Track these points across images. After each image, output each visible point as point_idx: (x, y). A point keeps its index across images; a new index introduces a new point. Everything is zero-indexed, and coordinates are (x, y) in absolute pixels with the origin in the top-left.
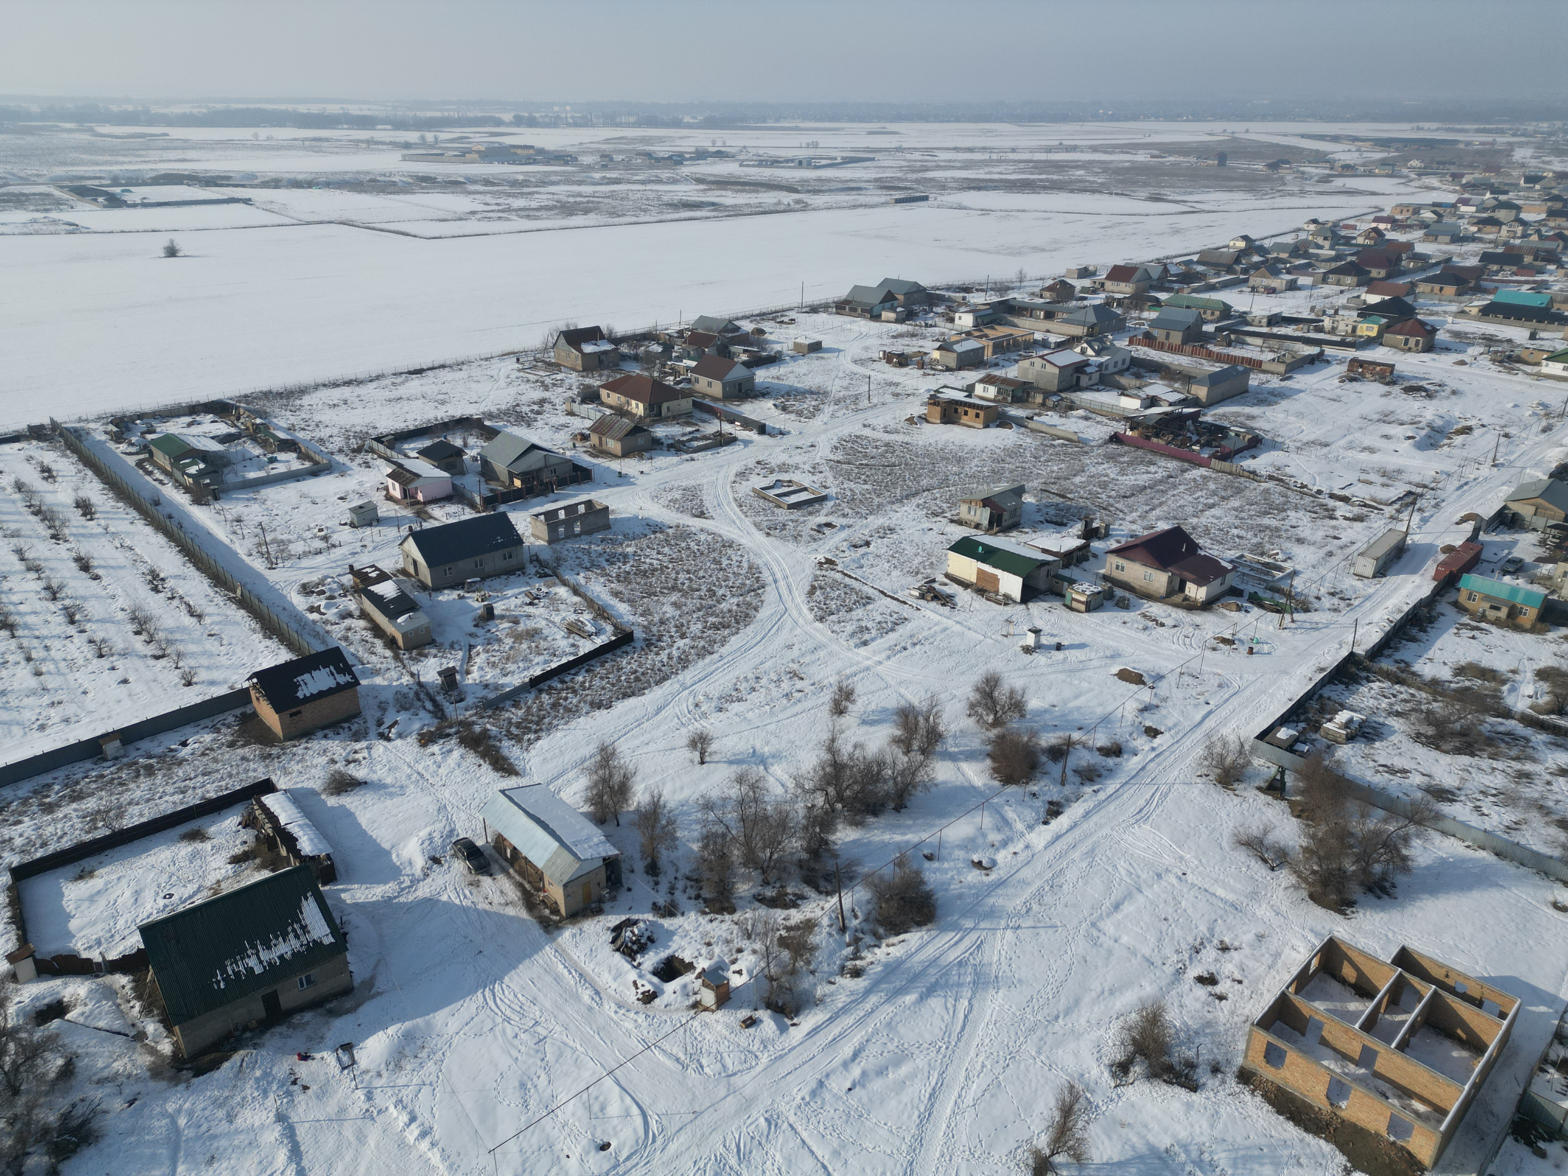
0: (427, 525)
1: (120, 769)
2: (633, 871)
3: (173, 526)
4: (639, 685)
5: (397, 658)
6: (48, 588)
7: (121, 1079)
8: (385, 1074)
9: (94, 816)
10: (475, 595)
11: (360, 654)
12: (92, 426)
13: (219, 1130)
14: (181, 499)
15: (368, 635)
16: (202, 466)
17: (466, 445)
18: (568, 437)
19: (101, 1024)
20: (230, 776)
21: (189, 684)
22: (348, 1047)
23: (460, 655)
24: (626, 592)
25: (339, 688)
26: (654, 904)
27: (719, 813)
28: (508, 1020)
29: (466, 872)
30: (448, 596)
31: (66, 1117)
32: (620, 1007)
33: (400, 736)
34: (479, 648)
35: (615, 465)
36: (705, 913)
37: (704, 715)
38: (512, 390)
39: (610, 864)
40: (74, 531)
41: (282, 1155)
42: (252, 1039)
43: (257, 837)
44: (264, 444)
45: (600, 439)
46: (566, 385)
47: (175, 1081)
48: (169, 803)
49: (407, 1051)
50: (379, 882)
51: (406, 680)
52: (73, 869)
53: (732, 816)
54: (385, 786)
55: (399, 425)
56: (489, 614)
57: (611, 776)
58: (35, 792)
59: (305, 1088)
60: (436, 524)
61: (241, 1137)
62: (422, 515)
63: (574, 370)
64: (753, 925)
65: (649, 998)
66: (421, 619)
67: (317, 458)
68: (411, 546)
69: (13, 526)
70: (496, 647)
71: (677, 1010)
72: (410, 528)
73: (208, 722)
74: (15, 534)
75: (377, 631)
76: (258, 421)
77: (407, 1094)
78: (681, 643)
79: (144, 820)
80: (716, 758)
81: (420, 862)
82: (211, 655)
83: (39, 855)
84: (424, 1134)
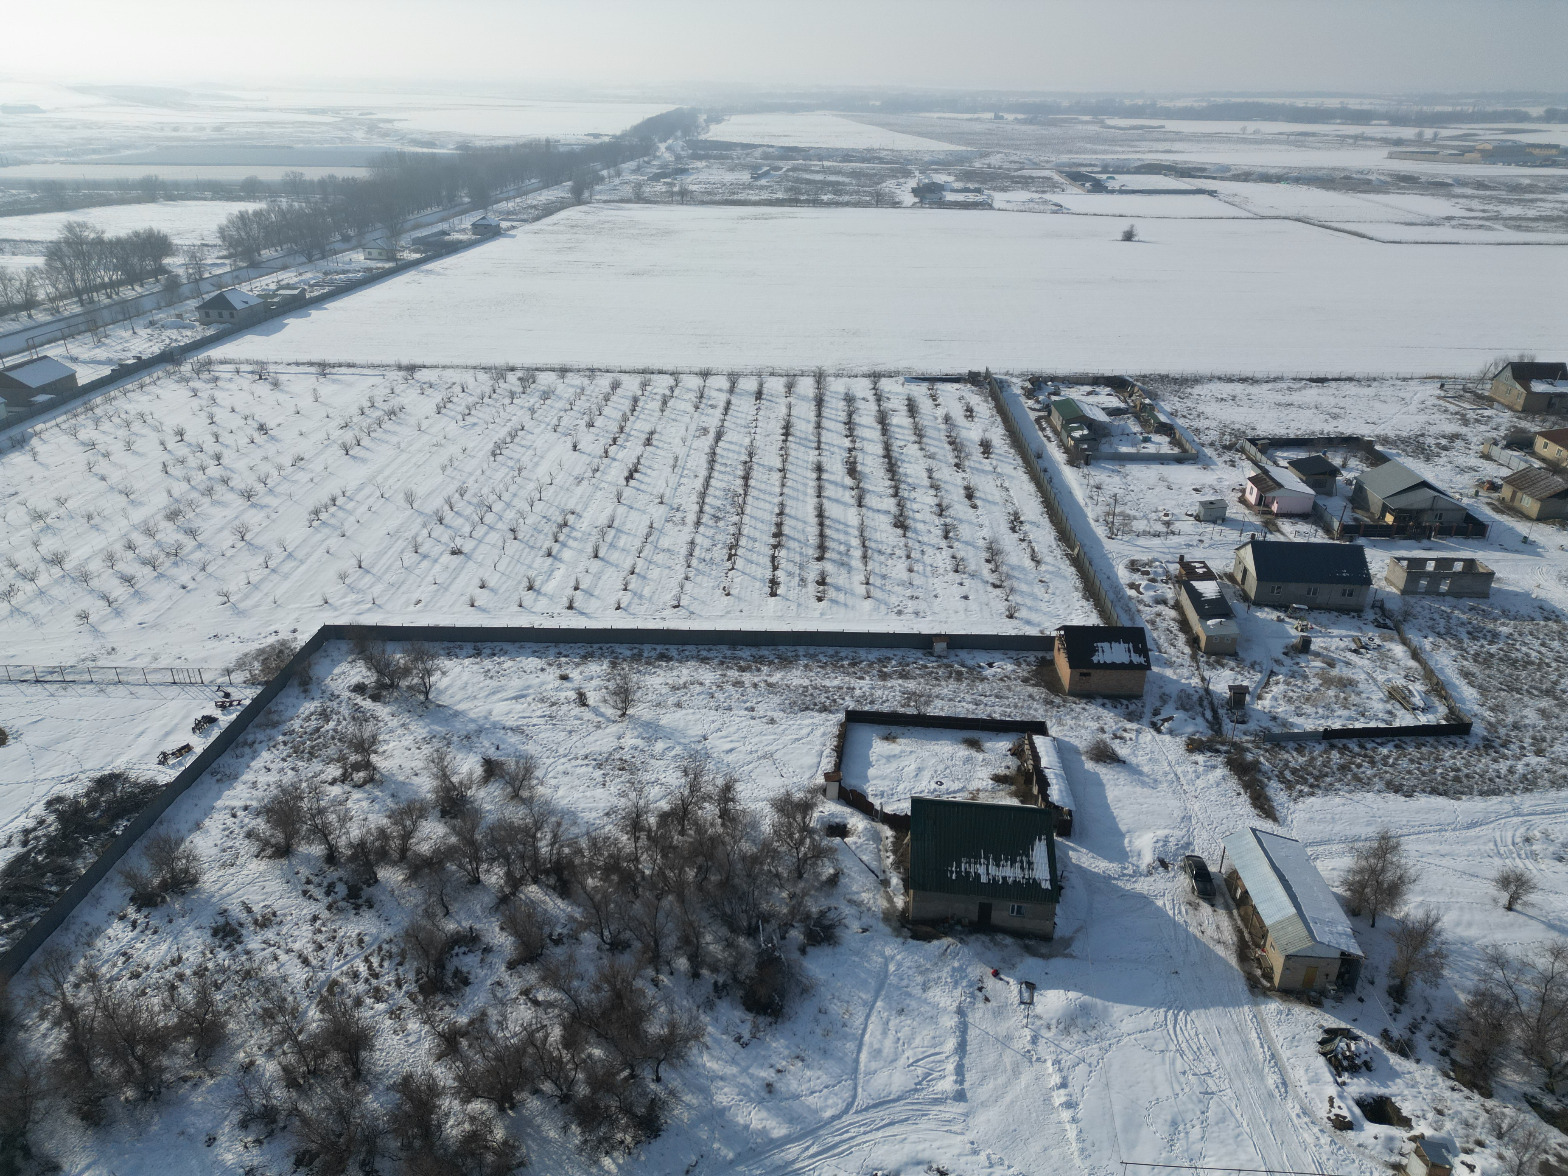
0: (1271, 538)
1: (939, 667)
2: (1372, 983)
3: (1044, 479)
4: (1458, 786)
5: (1194, 657)
6: (939, 505)
7: (863, 908)
8: (1054, 1030)
9: (911, 696)
10: (1296, 623)
11: (1161, 641)
12: (1014, 380)
13: (914, 992)
14: (1058, 456)
15: (1174, 627)
16: (1086, 432)
17: (1344, 466)
18: (1473, 482)
19: (865, 858)
20: (1016, 706)
21: (1011, 616)
22: (1031, 987)
23: (1258, 677)
24: (1480, 676)
25: (1130, 666)
26: (1386, 1031)
27: (1512, 977)
28: (1182, 1054)
29: (1189, 889)
30: (1267, 615)
31: (822, 914)
32: (1305, 1113)
33: (1171, 732)
34: (1281, 678)
35: (1523, 528)
36: (1449, 1077)
37: (1534, 856)
38: (1422, 418)
39: (1348, 962)
40: (972, 464)
41: (951, 1044)
42: (961, 933)
43: (1019, 768)
44: (1144, 423)
45: (1514, 494)
46: (1493, 423)
47: (897, 933)
48: (964, 709)
49: (1079, 1021)
50: (1105, 858)
51: (1195, 681)
52: (884, 730)
53: (1528, 989)
54: (1141, 773)
55: (1280, 431)
56: (1304, 647)
57: (1383, 870)
58: (880, 660)
59: (987, 1000)
60: (1282, 539)
61: (928, 1008)
62: (1270, 525)
63: (1510, 408)
64: (1511, 1127)
65: (1342, 1125)
66: (1231, 628)
67: (1188, 446)
68: (1248, 554)
69: (933, 450)
70: (1299, 683)
71: (1372, 1158)
72: (1253, 536)
73: (1013, 653)
74: (932, 457)
75: (1184, 625)
76: (1147, 401)
77: (1067, 1060)
78: (1533, 760)
79: (943, 714)
80: (1531, 911)
81: (1148, 858)
82: (1035, 598)
83: (866, 708)
84: (1069, 1105)
